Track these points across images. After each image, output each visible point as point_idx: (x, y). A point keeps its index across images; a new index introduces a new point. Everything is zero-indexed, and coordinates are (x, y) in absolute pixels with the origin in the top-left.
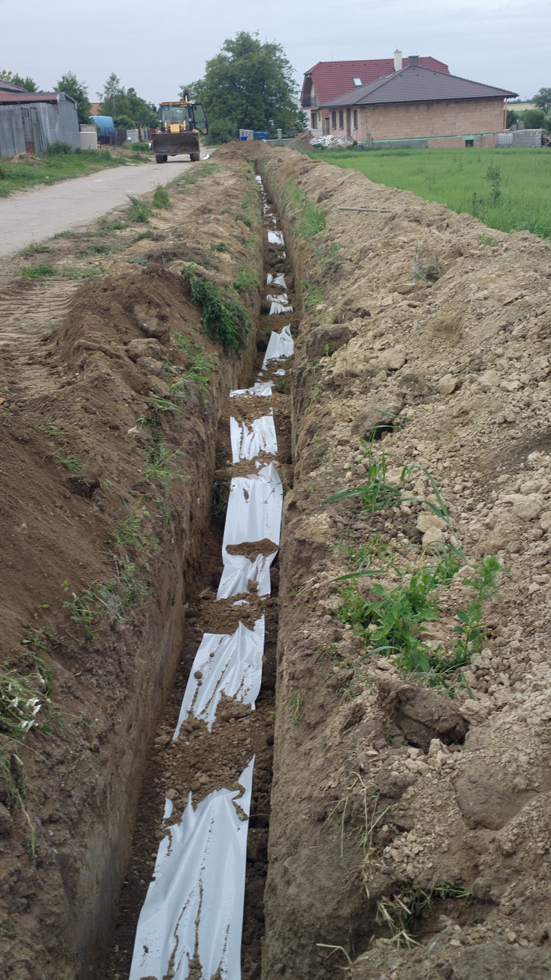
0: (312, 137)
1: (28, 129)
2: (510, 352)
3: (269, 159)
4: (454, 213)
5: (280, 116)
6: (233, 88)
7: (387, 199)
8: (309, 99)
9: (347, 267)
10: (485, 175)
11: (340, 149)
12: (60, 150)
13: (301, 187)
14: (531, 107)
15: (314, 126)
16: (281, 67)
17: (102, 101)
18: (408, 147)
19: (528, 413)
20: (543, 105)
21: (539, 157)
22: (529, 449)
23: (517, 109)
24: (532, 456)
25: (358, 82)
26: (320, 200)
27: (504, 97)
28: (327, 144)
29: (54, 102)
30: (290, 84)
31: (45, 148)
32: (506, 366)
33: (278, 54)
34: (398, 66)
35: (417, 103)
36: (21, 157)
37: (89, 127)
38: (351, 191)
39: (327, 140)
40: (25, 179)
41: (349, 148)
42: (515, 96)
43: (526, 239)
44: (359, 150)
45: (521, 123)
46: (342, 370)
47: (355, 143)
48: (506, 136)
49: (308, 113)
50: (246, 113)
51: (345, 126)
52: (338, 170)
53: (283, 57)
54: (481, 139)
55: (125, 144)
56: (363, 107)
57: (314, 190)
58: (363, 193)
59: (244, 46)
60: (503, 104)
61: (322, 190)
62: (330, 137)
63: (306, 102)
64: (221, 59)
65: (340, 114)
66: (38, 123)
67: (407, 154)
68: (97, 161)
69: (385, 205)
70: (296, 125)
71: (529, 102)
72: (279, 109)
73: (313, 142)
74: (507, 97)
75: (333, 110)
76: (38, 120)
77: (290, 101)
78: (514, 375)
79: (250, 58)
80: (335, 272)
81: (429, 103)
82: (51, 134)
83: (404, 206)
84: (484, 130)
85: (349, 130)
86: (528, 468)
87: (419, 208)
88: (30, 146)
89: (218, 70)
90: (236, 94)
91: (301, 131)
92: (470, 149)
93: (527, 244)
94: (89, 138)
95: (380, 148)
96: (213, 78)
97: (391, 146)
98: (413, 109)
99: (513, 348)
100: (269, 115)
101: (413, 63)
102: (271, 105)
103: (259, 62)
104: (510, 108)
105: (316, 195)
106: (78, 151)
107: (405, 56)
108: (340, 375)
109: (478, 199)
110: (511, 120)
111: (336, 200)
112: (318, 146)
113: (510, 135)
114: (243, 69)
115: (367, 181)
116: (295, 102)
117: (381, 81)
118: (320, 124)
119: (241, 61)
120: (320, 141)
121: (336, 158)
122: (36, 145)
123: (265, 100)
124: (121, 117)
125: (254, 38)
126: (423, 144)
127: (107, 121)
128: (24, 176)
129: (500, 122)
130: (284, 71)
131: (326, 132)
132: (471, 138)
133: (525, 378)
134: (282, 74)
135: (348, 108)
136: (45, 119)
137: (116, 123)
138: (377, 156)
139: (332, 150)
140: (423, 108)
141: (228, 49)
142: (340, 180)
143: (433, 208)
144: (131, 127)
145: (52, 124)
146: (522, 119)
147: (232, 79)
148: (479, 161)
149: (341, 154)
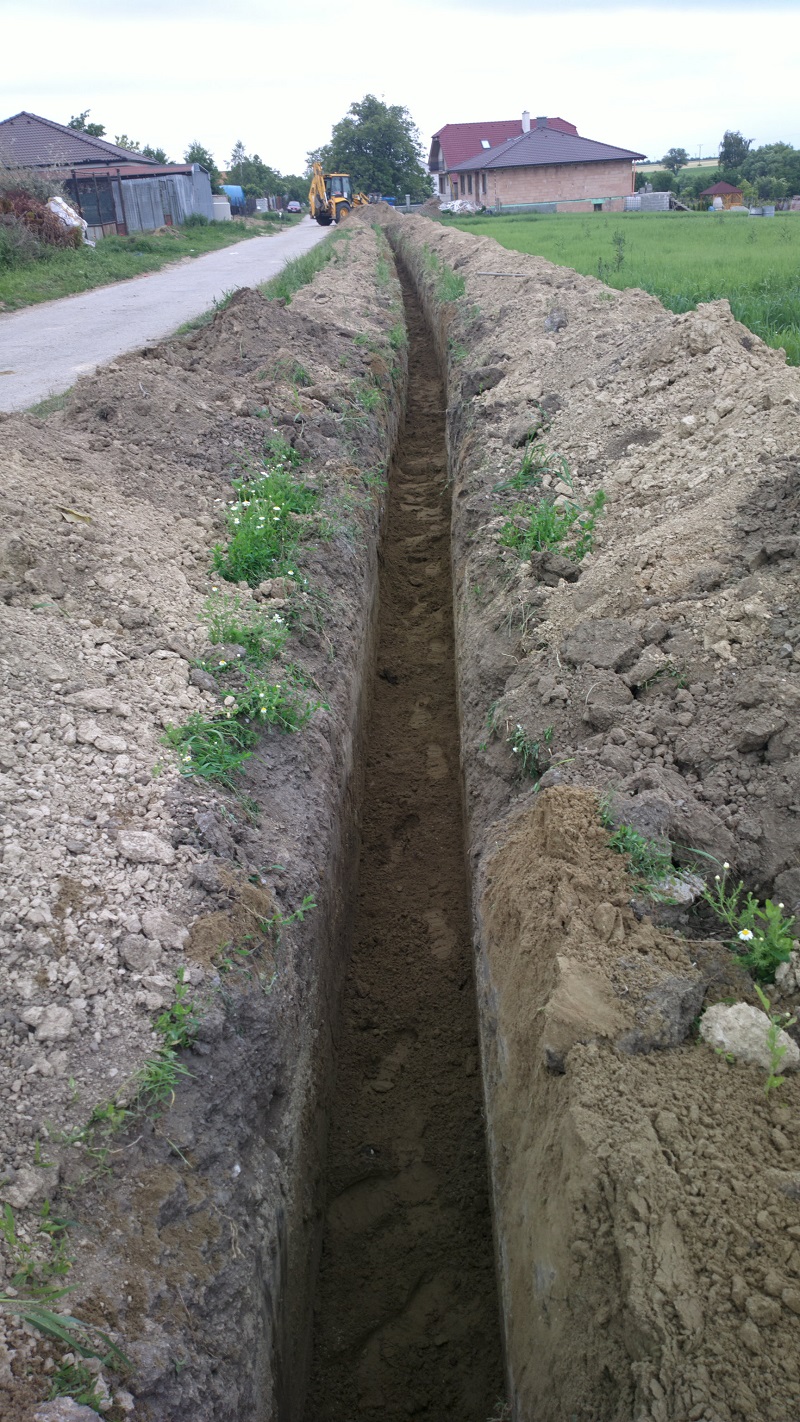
0: (441, 202)
1: (166, 202)
2: (619, 379)
3: (400, 226)
4: (581, 276)
5: (408, 181)
6: (360, 152)
7: (521, 265)
8: (437, 163)
9: (488, 325)
10: (611, 240)
11: (469, 215)
12: (196, 222)
13: (437, 254)
14: (661, 169)
15: (442, 190)
16: (407, 130)
17: (230, 169)
18: (536, 212)
19: (629, 418)
20: (673, 166)
21: (664, 222)
22: (628, 443)
23: (646, 170)
24: (629, 447)
25: (486, 144)
26: (456, 268)
27: (632, 159)
28: (456, 209)
29: (189, 174)
30: (417, 147)
31: (182, 220)
32: (616, 389)
33: (404, 116)
34: (527, 128)
35: (546, 166)
36: (162, 231)
37: (221, 198)
38: (485, 257)
39: (456, 206)
40: (172, 253)
41: (479, 213)
42: (643, 157)
43: (636, 295)
44: (488, 216)
45: (649, 186)
46: (493, 403)
47: (484, 208)
48: (635, 200)
49: (436, 178)
50: (373, 179)
51: (474, 191)
52: (472, 237)
53: (409, 120)
54: (610, 203)
55: (255, 213)
56: (491, 170)
57: (449, 257)
58: (498, 259)
59: (370, 109)
60: (632, 165)
61: (458, 257)
62: (459, 202)
63: (434, 166)
64: (347, 123)
65: (470, 179)
66: (175, 196)
67: (536, 220)
68: (232, 232)
69: (519, 270)
70: (423, 190)
71: (658, 163)
72: (406, 173)
73: (442, 207)
74: (636, 159)
75: (462, 174)
76: (174, 193)
77: (418, 166)
78: (622, 395)
79: (376, 121)
80: (478, 331)
81: (558, 166)
82: (187, 206)
83: (537, 271)
84: (612, 193)
85: (477, 195)
86: (628, 455)
87: (550, 272)
88: (168, 219)
89: (343, 132)
90: (364, 158)
91: (428, 196)
92: (598, 214)
93: (637, 299)
94: (222, 208)
95: (508, 214)
96: (339, 143)
97: (520, 211)
98: (541, 172)
99: (621, 376)
100: (396, 180)
101: (542, 124)
102: (398, 170)
103: (386, 126)
104: (639, 170)
105: (452, 262)
106: (214, 223)
107: (533, 116)
108: (491, 406)
109: (604, 263)
110: (640, 182)
111: (473, 266)
112: (448, 211)
113: (639, 198)
114: (369, 132)
115: (500, 248)
116: (422, 166)
117: (510, 142)
118: (448, 189)
119: (368, 124)
120: (449, 207)
121: (466, 224)
122: (174, 218)
123: (392, 165)
124: (249, 186)
125: (380, 100)
126: (552, 208)
127: (235, 190)
128: (171, 249)
129: (629, 185)
130: (411, 134)
131: (455, 197)
132: (599, 201)
133: (629, 396)
134: (409, 138)
135: (477, 172)
136: (181, 191)
137: (244, 191)
138: (506, 221)
139: (461, 215)
140: (552, 171)
141: (354, 112)
142: (474, 247)
143: (562, 272)
144: (259, 196)
145: (188, 196)
146: (651, 181)
147: (359, 144)
148: (606, 226)
149: (471, 220)
